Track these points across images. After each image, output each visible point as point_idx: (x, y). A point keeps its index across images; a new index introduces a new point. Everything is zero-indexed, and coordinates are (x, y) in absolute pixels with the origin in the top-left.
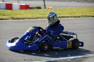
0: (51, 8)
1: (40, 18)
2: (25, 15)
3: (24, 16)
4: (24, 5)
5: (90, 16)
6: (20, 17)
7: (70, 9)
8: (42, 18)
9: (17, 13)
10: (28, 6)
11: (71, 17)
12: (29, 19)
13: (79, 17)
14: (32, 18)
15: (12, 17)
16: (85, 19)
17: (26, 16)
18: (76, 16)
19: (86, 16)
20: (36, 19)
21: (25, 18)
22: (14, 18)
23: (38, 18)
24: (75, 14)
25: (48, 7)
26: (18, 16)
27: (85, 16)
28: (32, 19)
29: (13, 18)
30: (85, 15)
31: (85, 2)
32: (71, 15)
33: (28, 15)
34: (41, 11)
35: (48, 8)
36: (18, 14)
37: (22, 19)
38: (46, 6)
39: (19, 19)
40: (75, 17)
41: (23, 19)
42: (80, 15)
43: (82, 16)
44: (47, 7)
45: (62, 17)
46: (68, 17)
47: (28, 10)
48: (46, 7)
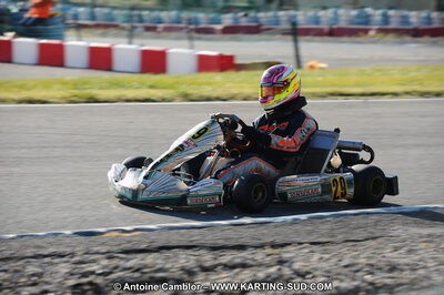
0: (323, 65)
4: (214, 53)
10: (230, 58)
11: (408, 93)
13: (439, 95)
18: (427, 93)
24: (421, 84)
25: (312, 63)
32: (408, 89)
35: (312, 67)
38: (303, 59)
40: (423, 94)
44: (306, 64)
45: (373, 94)
46: (395, 94)
47: (231, 75)
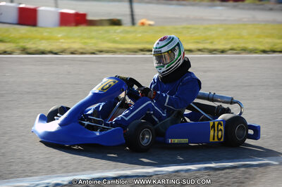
0: (152, 23)
1: (107, 52)
2: (62, 42)
3: (58, 44)
4: (72, 12)
5: (256, 50)
6: (49, 48)
7: (206, 28)
8: (114, 52)
9: (45, 34)
10: (84, 15)
11: (199, 50)
12: (72, 53)
13: (223, 52)
14: (81, 51)
15: (22, 47)
16: (239, 59)
17: (65, 46)
18: (215, 50)
19: (244, 50)
20: (94, 53)
21: (63, 52)
22: (30, 48)
23: (101, 52)
24: (212, 43)
25: (143, 21)
26: (43, 45)
27: (242, 50)
28: (82, 53)
29: (25, 51)
30: (242, 45)
31: (254, 9)
32: (201, 46)
33: (74, 42)
34: (119, 31)
35: (143, 24)
36: (43, 39)
37: (51, 52)
38: (136, 17)
39: (43, 53)
40: (211, 51)
41: (56, 54)
42: (228, 47)
43: (231, 49)
44: (139, 21)
48: (136, 21)
